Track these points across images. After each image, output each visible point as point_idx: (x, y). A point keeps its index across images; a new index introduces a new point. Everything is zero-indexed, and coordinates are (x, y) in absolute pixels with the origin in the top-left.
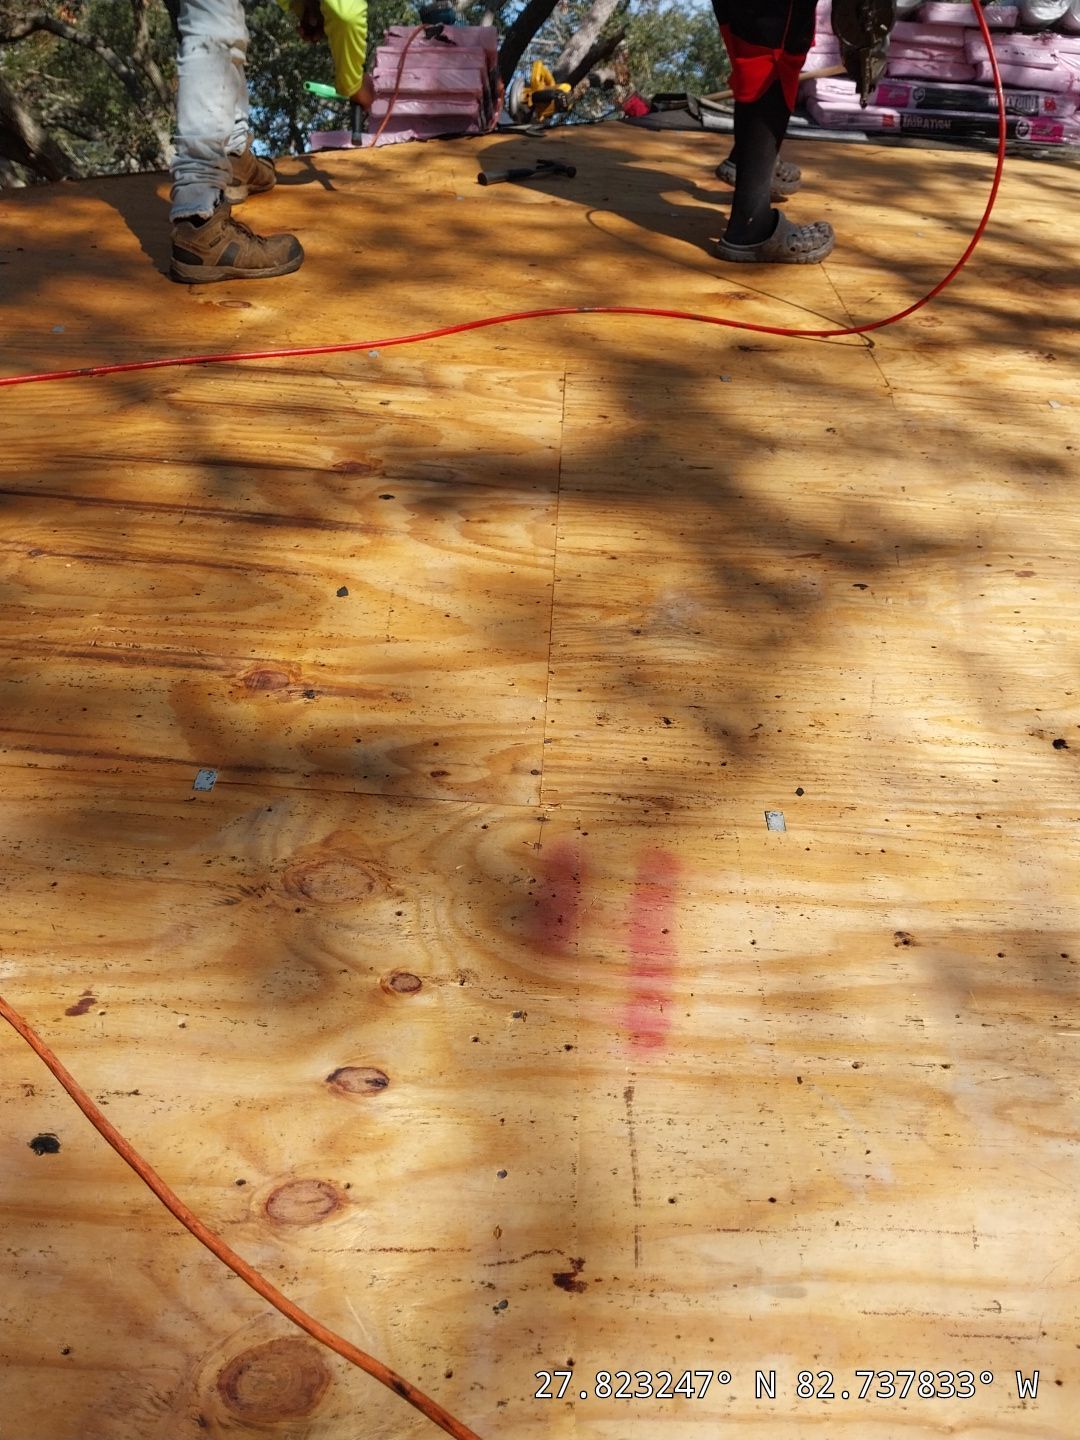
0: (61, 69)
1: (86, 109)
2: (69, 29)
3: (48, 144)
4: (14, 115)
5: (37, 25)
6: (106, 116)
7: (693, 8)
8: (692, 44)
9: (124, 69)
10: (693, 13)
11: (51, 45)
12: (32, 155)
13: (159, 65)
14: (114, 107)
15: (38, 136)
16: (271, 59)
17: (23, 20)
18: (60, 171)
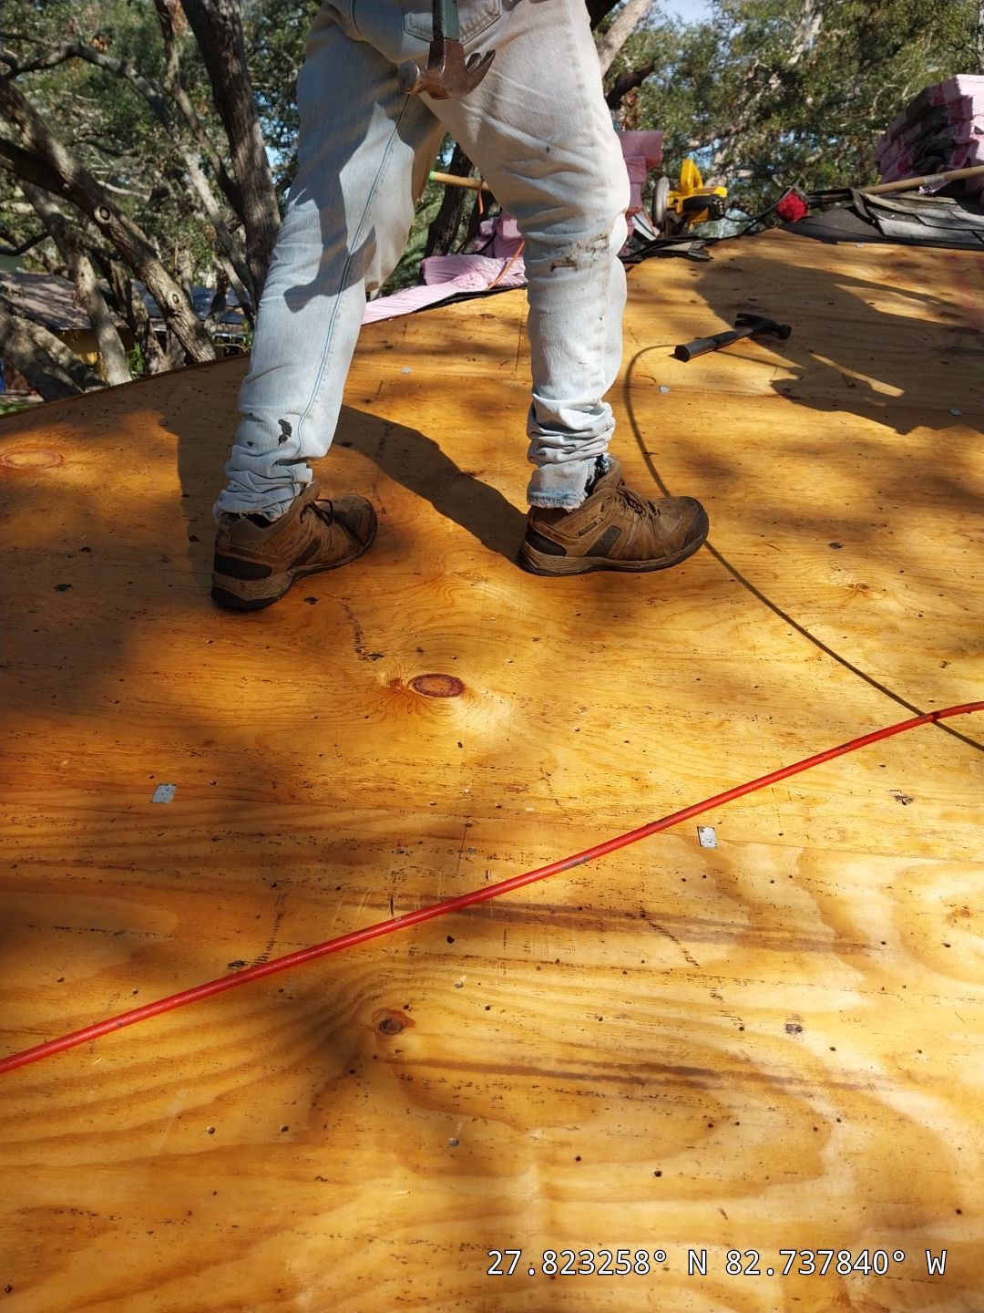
0: (91, 90)
1: (113, 127)
2: (100, 56)
3: (82, 174)
4: (50, 147)
5: (70, 54)
6: (134, 135)
7: (682, 25)
8: (683, 60)
9: (152, 92)
10: (683, 30)
11: (84, 70)
12: (66, 186)
13: (186, 90)
14: (142, 128)
15: (73, 167)
16: (290, 80)
17: (58, 49)
18: (94, 201)
